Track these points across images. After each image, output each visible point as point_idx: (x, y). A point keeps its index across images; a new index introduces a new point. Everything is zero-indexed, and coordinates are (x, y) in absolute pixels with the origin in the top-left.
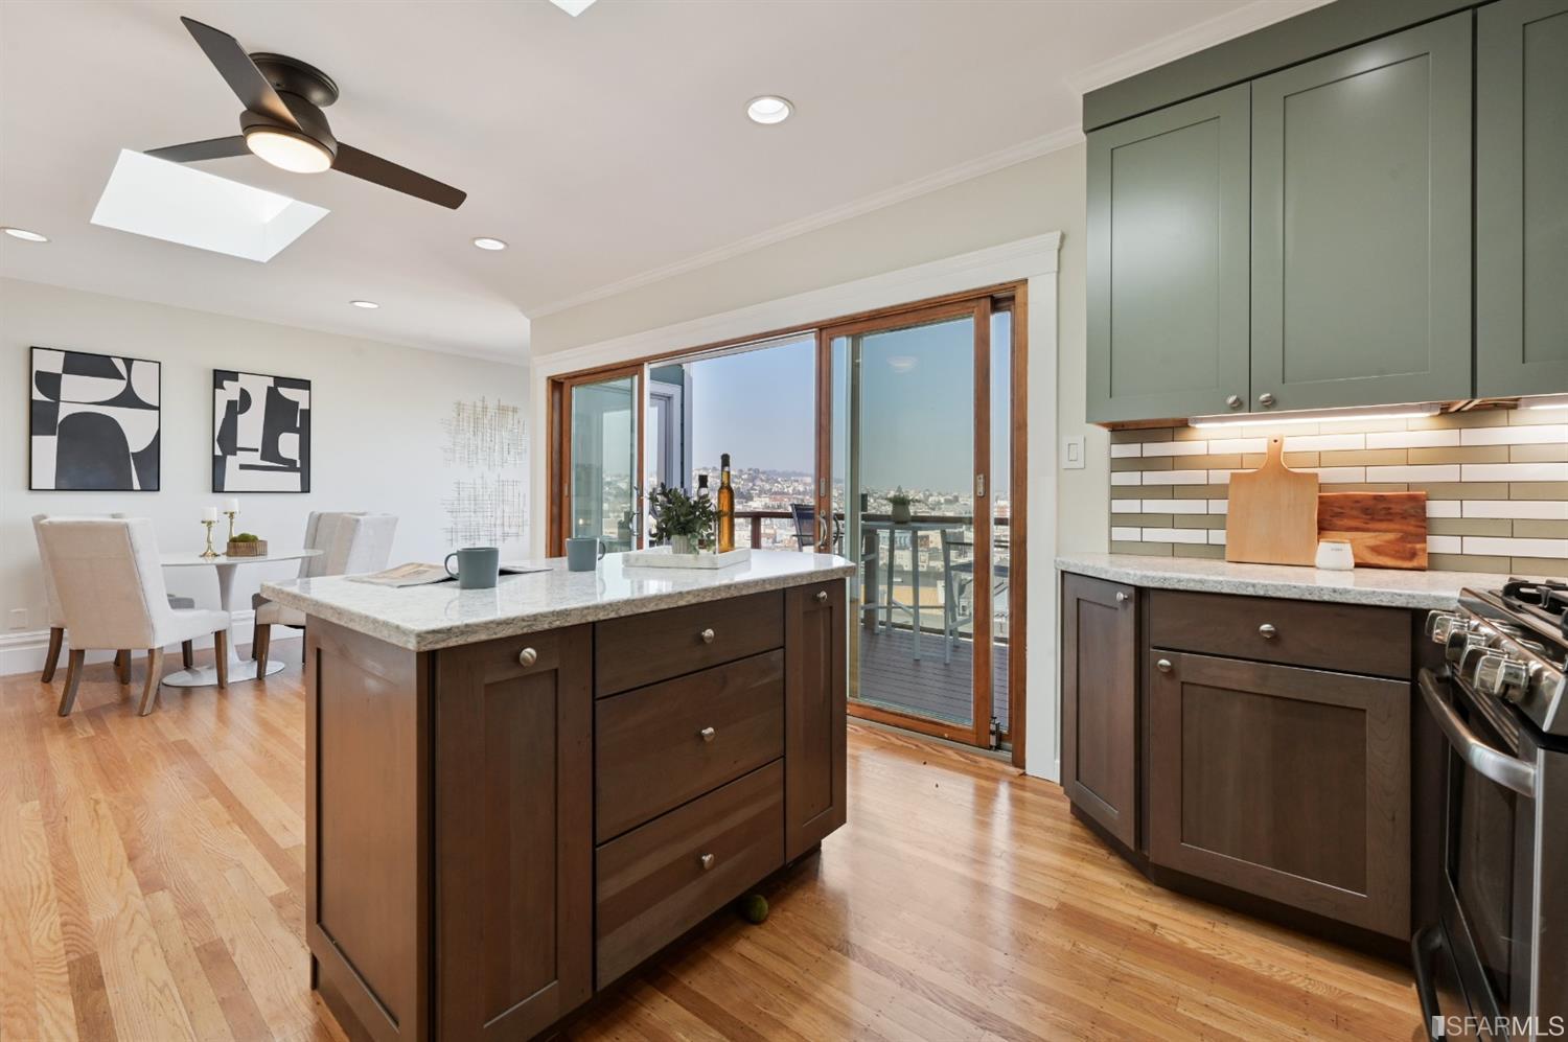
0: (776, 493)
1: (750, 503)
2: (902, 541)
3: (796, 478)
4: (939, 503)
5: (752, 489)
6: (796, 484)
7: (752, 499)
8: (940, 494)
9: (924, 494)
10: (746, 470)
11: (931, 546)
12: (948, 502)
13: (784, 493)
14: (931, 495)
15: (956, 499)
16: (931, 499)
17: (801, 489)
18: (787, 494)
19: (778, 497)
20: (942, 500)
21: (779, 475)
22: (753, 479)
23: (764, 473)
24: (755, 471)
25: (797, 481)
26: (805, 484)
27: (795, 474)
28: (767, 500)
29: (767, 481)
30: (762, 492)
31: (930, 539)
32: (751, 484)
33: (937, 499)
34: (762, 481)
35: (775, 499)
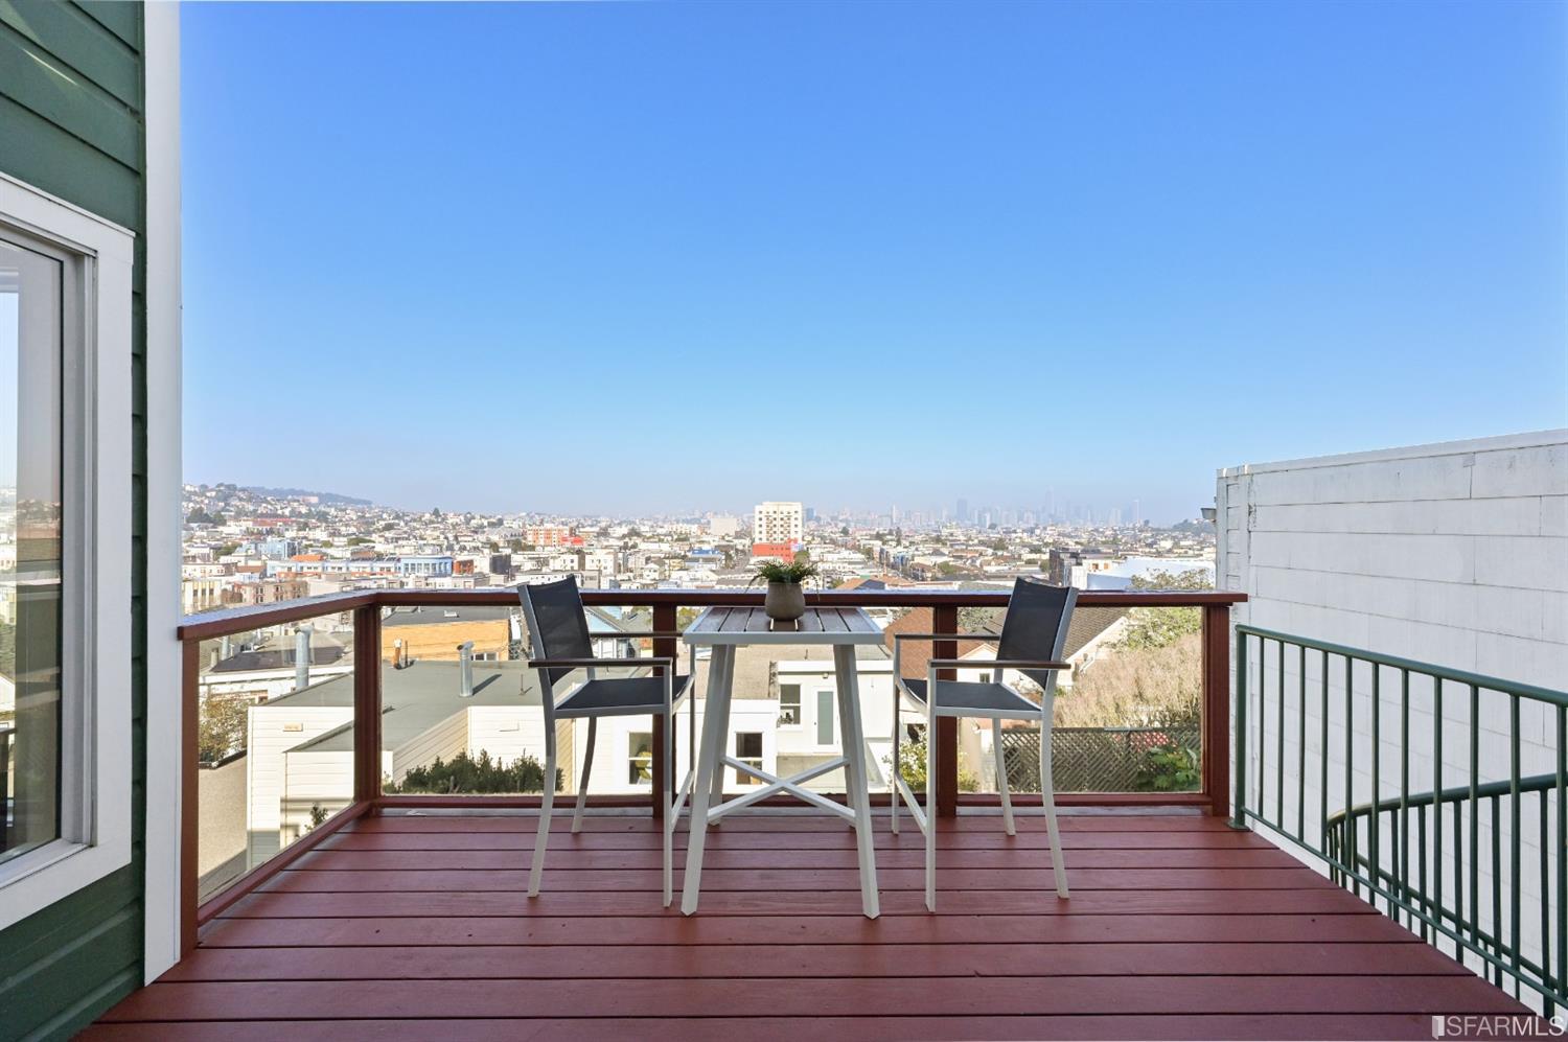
0: (262, 515)
1: (220, 528)
2: (442, 568)
3: (296, 498)
4: (482, 527)
5: (223, 509)
6: (295, 504)
7: (223, 522)
8: (482, 517)
9: (465, 517)
10: (212, 485)
11: (476, 570)
12: (491, 525)
13: (277, 516)
14: (474, 518)
15: (500, 522)
16: (473, 521)
17: (304, 510)
18: (283, 516)
19: (268, 520)
20: (486, 524)
21: (270, 493)
22: (226, 499)
23: (243, 490)
24: (228, 487)
25: (295, 501)
26: (309, 505)
27: (293, 492)
28: (250, 524)
29: (249, 500)
30: (240, 515)
31: (475, 564)
32: (222, 504)
33: (480, 522)
34: (241, 499)
35: (263, 523)
